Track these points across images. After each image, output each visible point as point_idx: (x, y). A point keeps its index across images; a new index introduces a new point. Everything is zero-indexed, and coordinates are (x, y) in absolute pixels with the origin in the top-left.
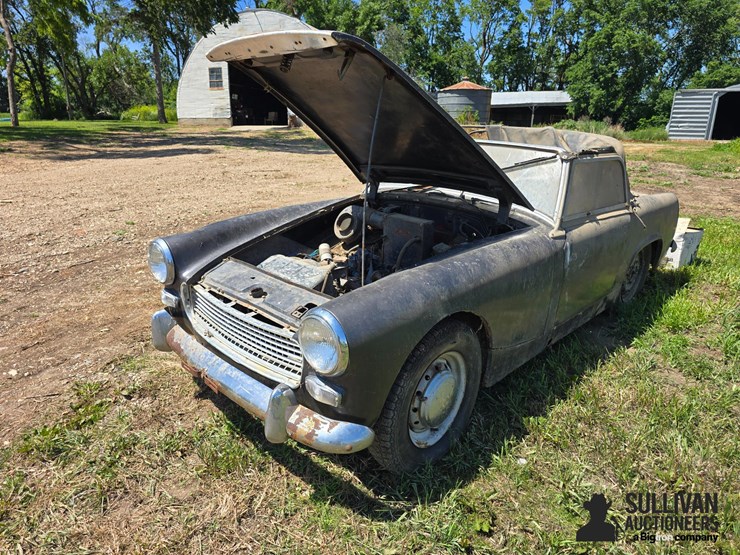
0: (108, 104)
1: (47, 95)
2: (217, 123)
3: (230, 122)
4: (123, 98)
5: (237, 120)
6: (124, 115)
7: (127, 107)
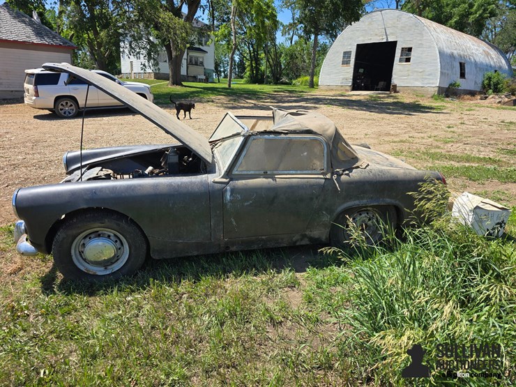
0: (288, 75)
1: (258, 69)
2: (342, 88)
3: (349, 88)
4: (297, 71)
5: (355, 87)
6: (294, 82)
7: (297, 77)
